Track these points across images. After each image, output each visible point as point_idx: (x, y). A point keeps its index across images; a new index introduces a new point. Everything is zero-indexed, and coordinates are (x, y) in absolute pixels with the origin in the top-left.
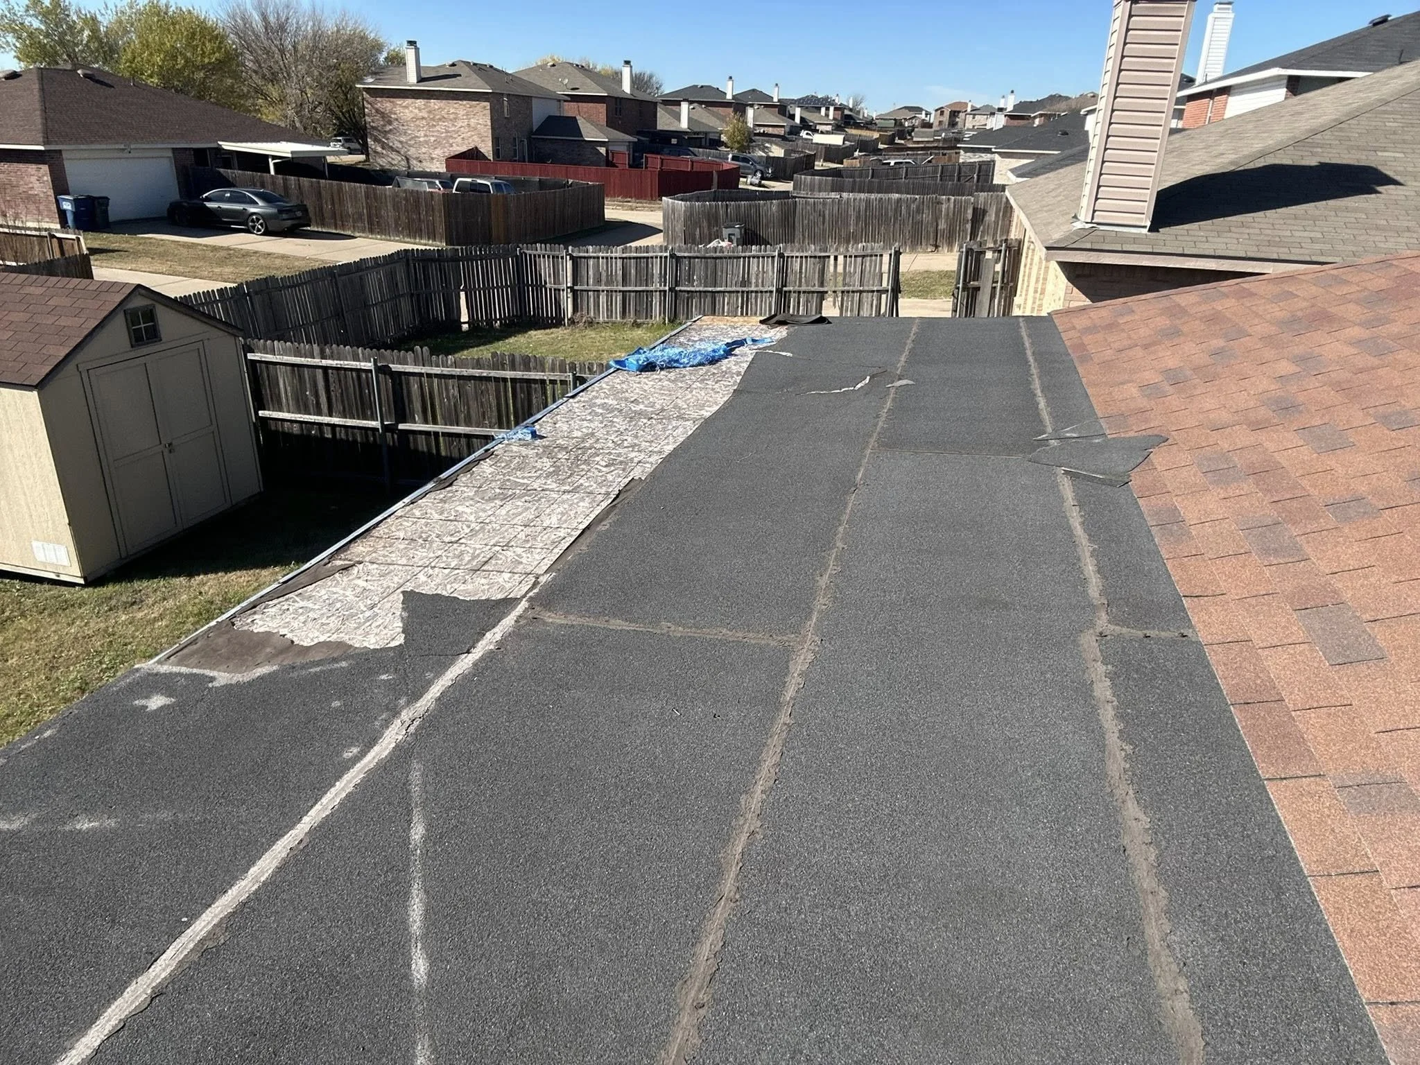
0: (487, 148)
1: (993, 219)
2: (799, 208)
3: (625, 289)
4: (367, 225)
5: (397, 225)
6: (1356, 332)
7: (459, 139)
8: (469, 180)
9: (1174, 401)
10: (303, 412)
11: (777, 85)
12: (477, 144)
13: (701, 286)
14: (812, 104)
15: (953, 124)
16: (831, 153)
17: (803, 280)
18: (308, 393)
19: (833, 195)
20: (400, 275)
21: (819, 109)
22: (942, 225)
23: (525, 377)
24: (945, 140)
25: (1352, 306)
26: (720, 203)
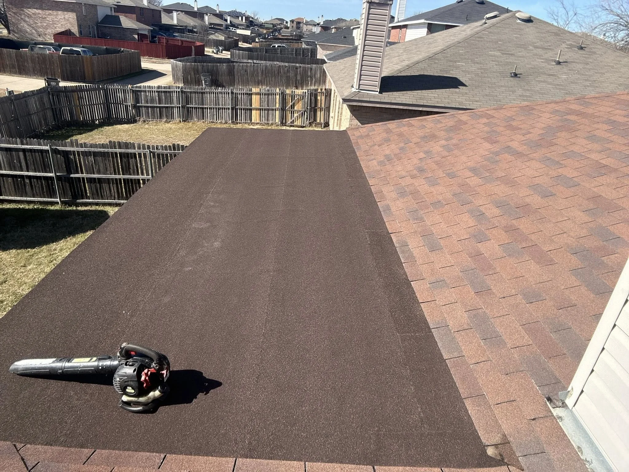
0: (75, 30)
1: (319, 76)
2: (236, 67)
3: (160, 105)
4: (17, 70)
5: (34, 70)
6: (443, 142)
7: (59, 25)
8: (69, 48)
9: (389, 167)
10: (13, 170)
11: (218, 5)
12: (69, 28)
13: (196, 105)
14: (235, 15)
15: (298, 28)
16: (246, 39)
17: (243, 103)
18: (15, 161)
19: (250, 61)
20: (45, 99)
21: (238, 17)
22: (299, 78)
23: (126, 152)
24: (296, 35)
25: (442, 132)
26: (199, 64)
